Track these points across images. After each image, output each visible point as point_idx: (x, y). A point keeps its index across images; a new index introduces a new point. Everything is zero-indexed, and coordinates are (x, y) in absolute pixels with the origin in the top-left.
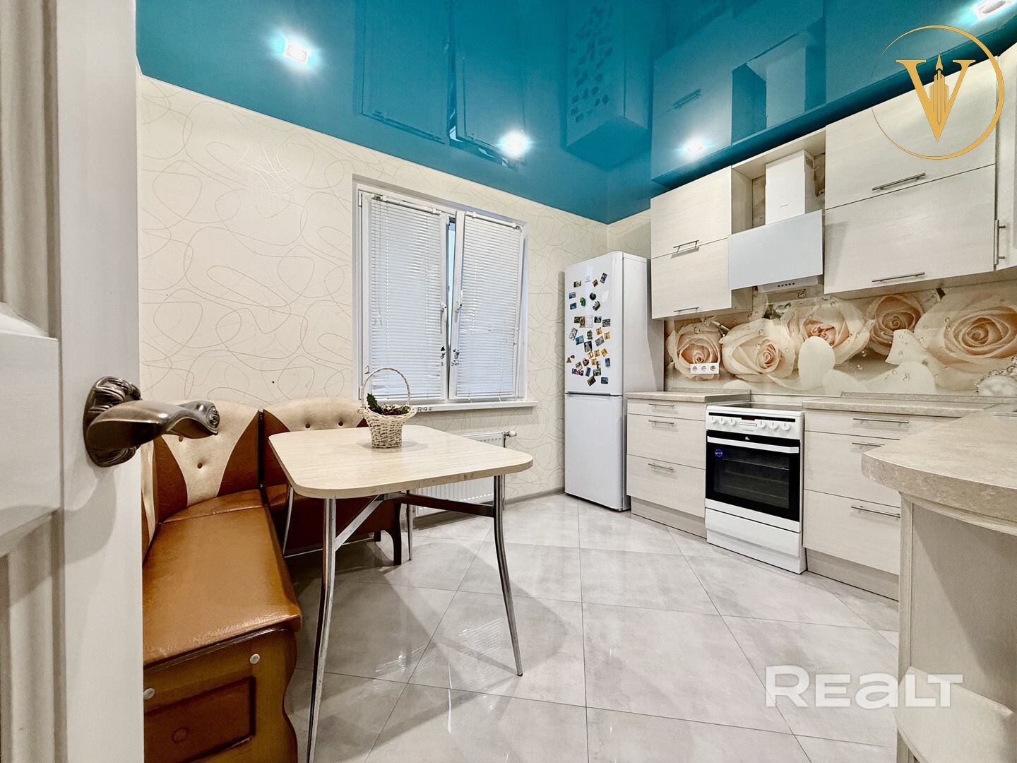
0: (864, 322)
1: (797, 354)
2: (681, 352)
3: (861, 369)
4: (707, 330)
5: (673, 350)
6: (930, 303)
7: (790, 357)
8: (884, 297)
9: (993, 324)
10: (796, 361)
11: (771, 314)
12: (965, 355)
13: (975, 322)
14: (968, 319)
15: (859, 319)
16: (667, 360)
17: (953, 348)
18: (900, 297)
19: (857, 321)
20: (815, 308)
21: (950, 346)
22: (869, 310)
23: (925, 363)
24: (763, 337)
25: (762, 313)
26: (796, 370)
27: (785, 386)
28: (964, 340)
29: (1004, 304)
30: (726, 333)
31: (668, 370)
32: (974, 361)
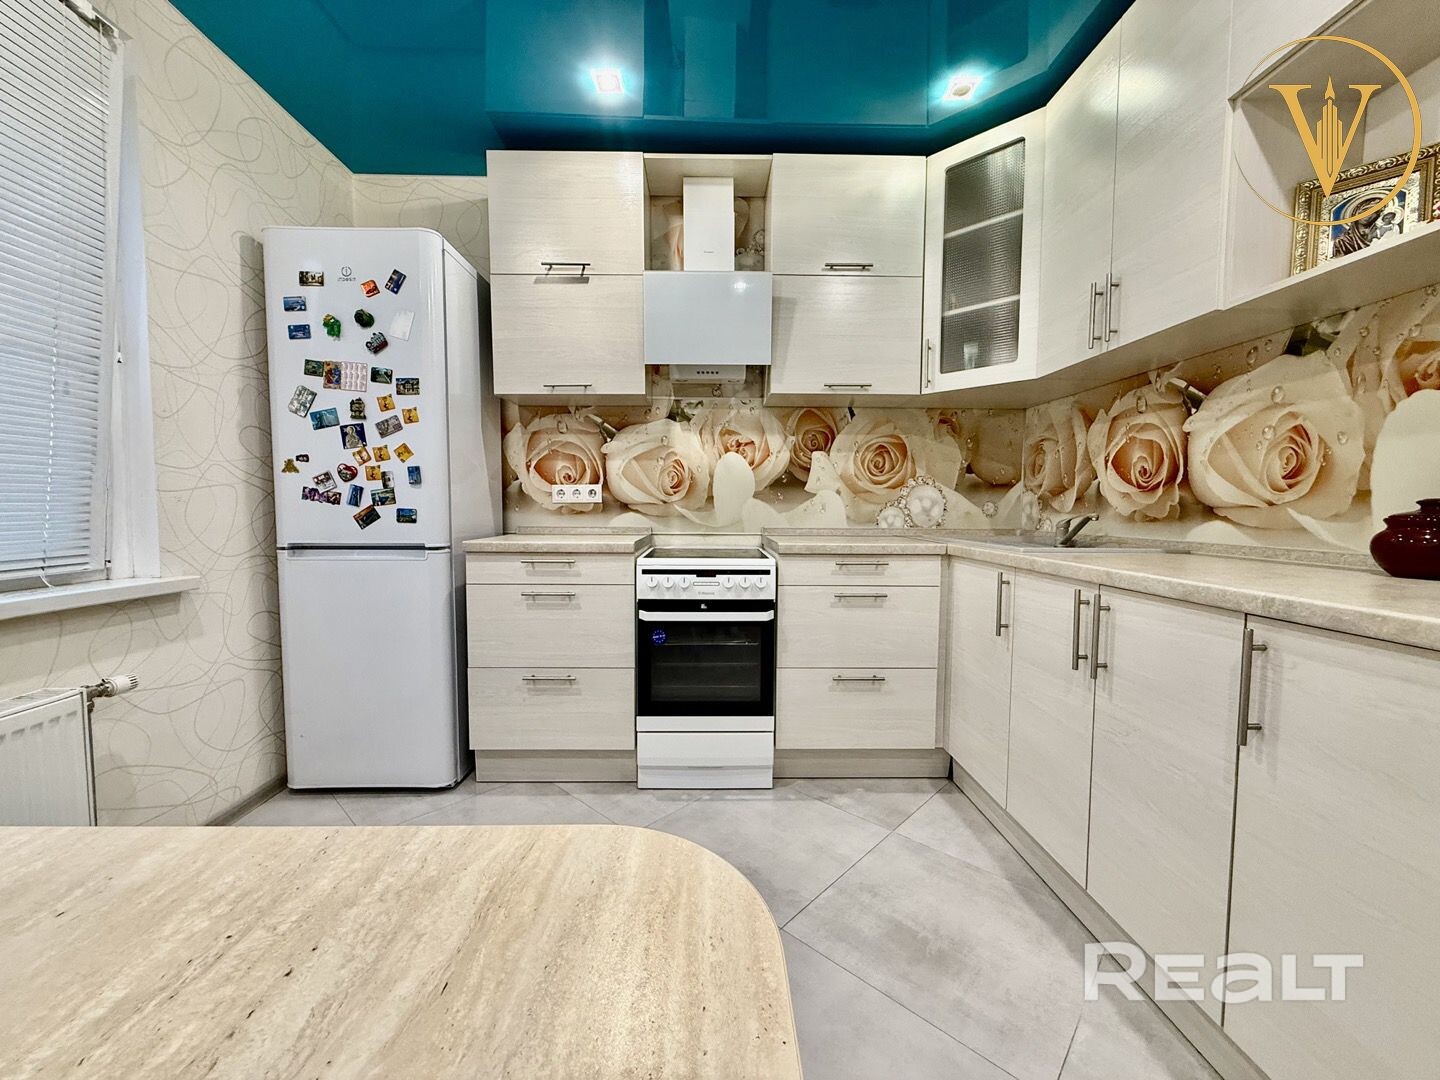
0: (784, 438)
1: (712, 476)
2: (533, 464)
3: (781, 498)
4: (581, 428)
5: (518, 459)
6: (843, 423)
7: (703, 480)
8: (805, 409)
9: (888, 452)
10: (711, 485)
11: (678, 414)
12: (869, 484)
13: (877, 449)
14: (870, 446)
15: (779, 433)
16: (507, 477)
17: (860, 476)
18: (819, 413)
19: (778, 436)
20: (733, 413)
21: (858, 473)
22: (789, 423)
23: (838, 492)
24: (668, 447)
25: (664, 411)
26: (710, 499)
27: (697, 521)
28: (868, 469)
29: (896, 432)
30: (612, 436)
31: (509, 496)
32: (874, 491)
